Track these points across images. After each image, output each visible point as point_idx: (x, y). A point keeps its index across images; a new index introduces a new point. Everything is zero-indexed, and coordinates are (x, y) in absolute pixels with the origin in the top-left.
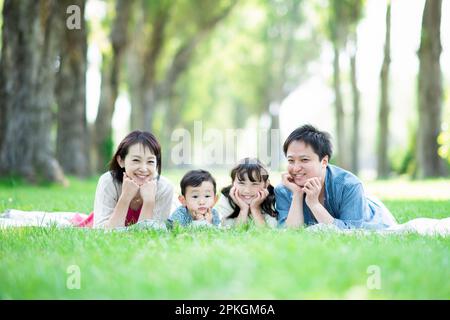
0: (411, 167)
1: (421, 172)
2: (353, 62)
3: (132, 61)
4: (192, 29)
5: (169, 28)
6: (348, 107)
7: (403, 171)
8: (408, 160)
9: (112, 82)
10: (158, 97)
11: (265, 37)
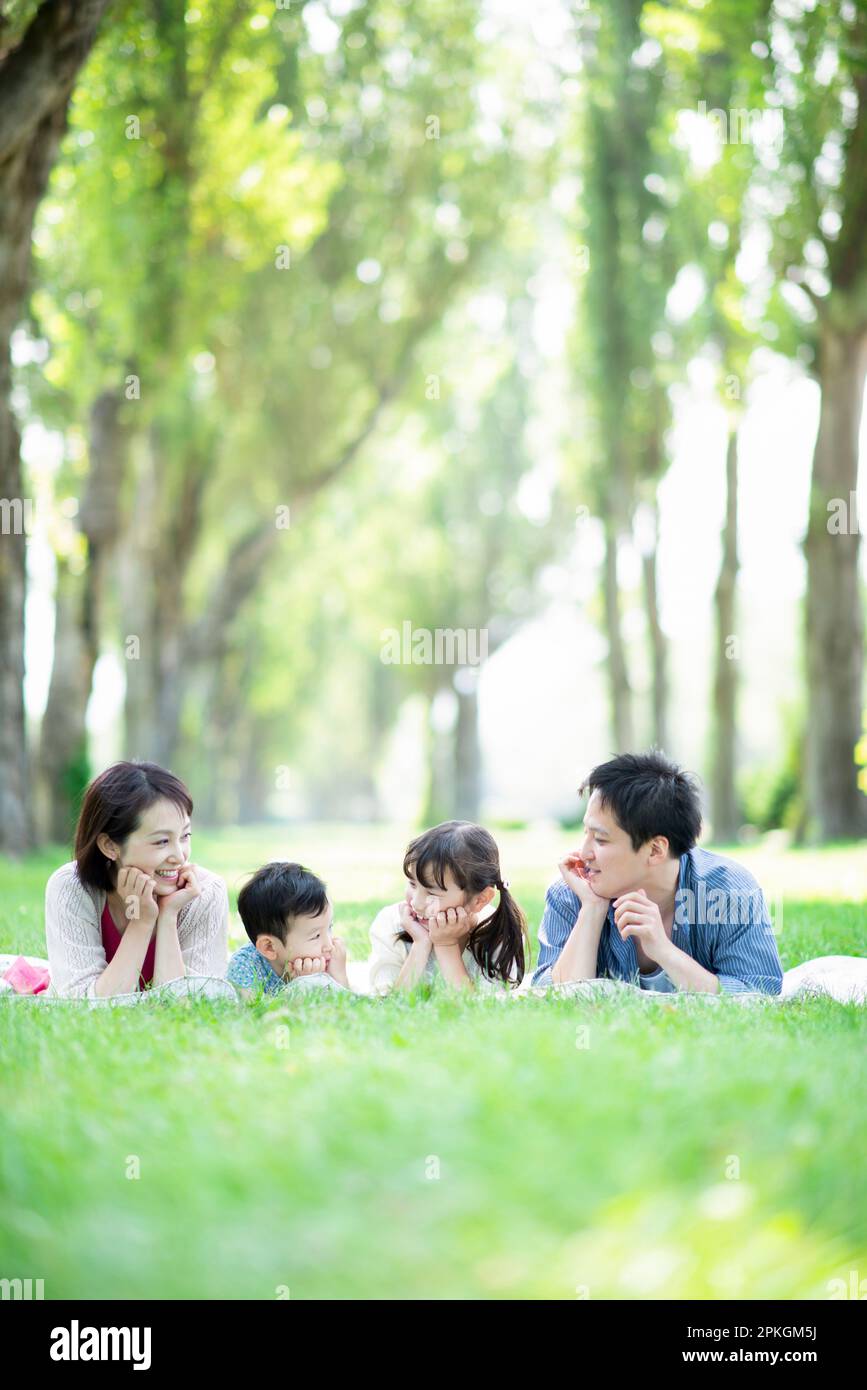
0: (793, 813)
1: (815, 828)
2: (649, 566)
3: (127, 572)
4: (267, 491)
5: (213, 496)
6: (640, 673)
7: (774, 821)
8: (784, 796)
9: (84, 624)
10: (191, 656)
11: (437, 514)
